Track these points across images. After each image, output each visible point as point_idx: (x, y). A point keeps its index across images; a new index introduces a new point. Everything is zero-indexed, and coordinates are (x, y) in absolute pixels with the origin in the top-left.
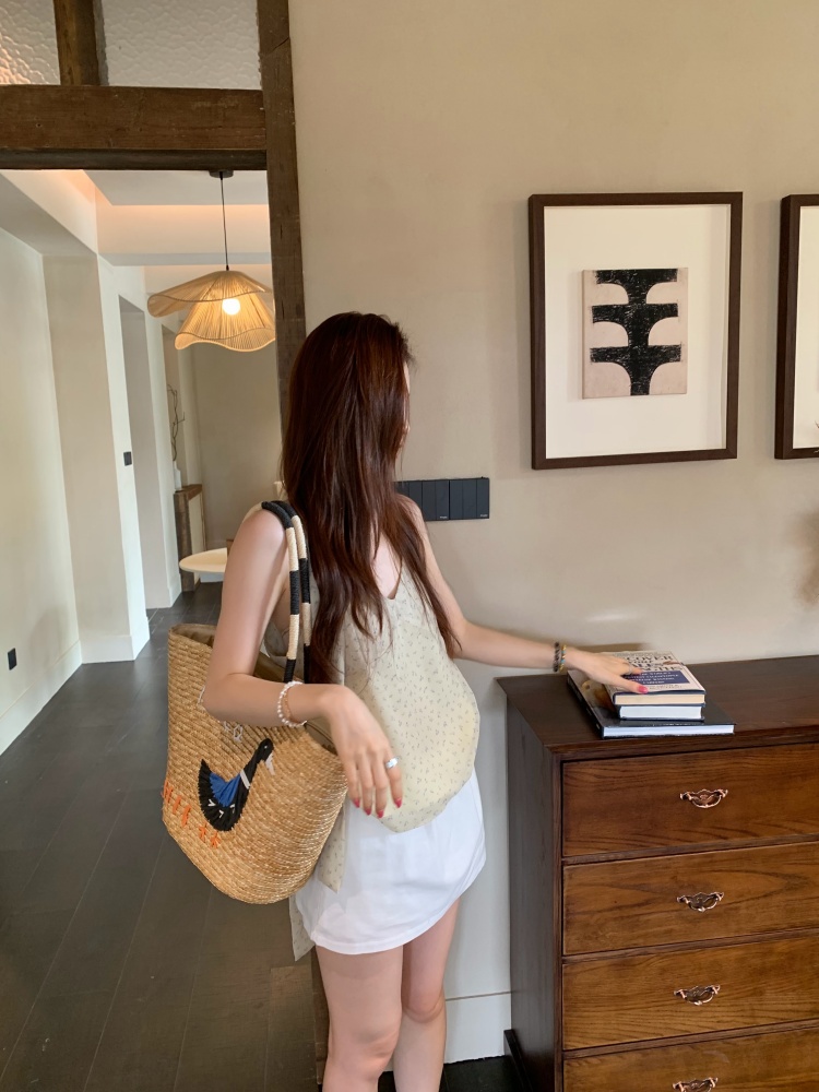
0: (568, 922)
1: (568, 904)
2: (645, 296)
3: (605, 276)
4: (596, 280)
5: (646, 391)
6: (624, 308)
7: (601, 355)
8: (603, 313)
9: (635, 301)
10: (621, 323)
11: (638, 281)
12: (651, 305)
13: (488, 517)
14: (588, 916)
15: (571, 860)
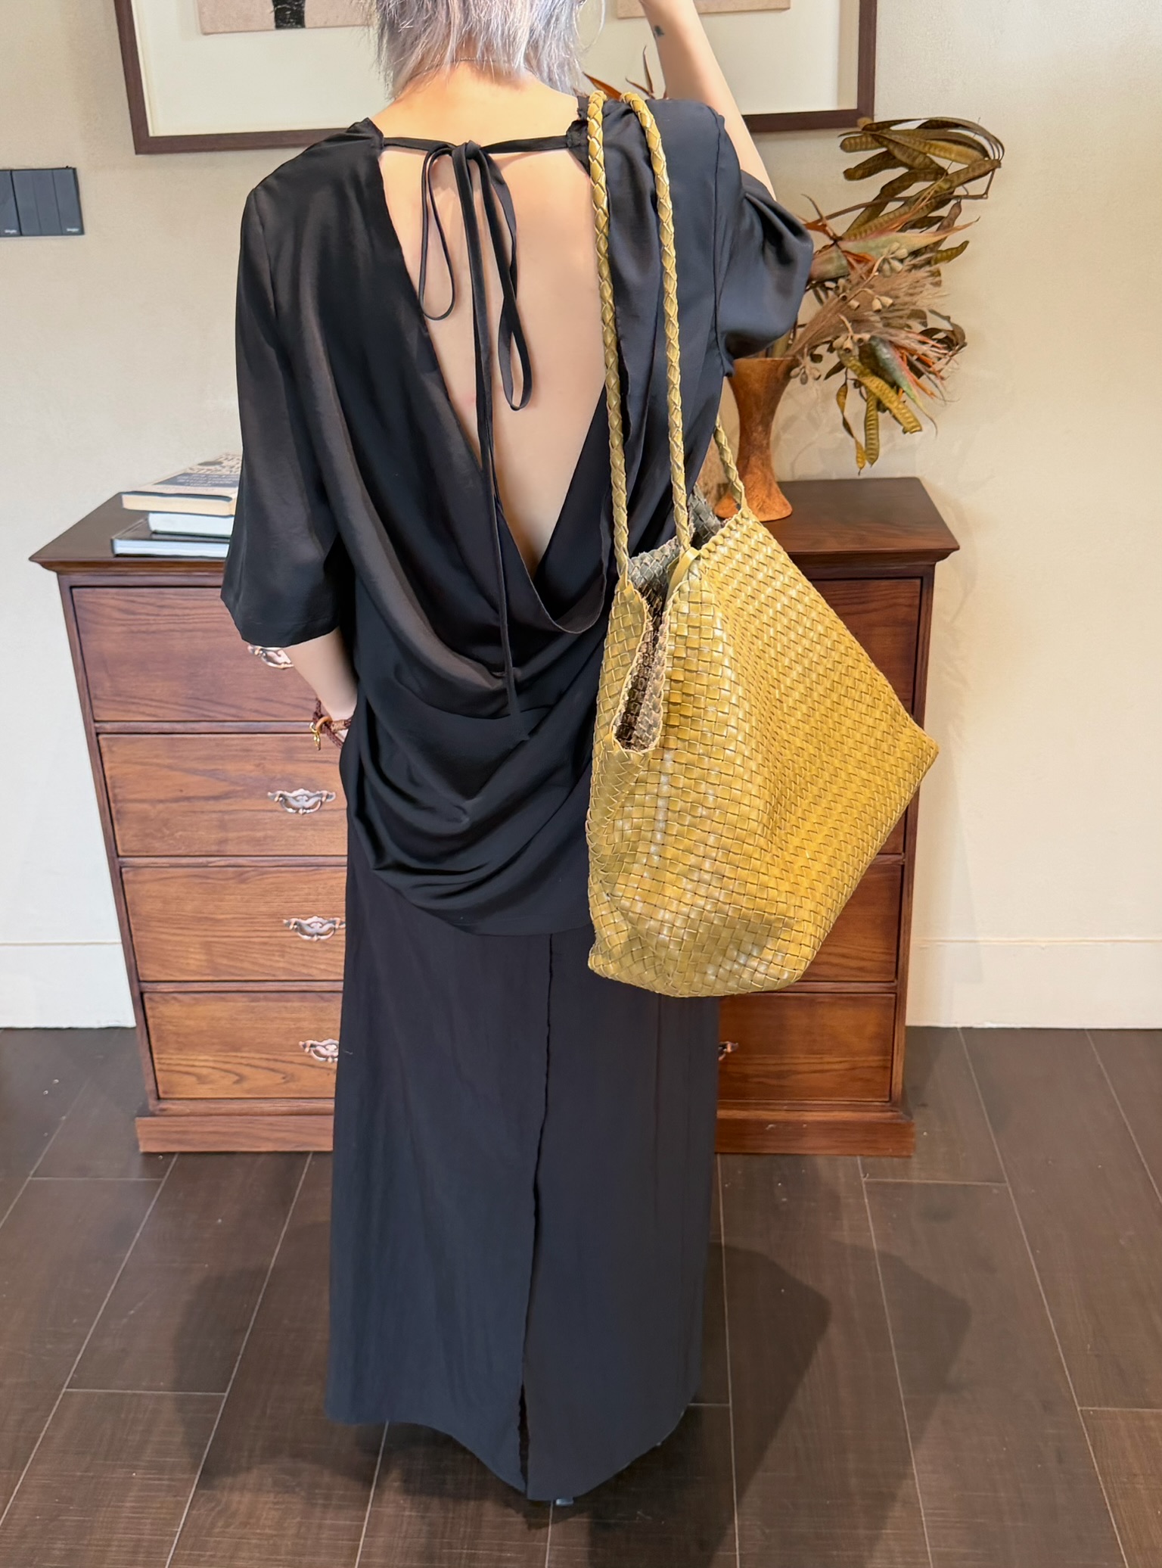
0: (118, 812)
1: (114, 787)
5: (299, 20)
13: (82, 232)
14: (146, 806)
15: (108, 727)
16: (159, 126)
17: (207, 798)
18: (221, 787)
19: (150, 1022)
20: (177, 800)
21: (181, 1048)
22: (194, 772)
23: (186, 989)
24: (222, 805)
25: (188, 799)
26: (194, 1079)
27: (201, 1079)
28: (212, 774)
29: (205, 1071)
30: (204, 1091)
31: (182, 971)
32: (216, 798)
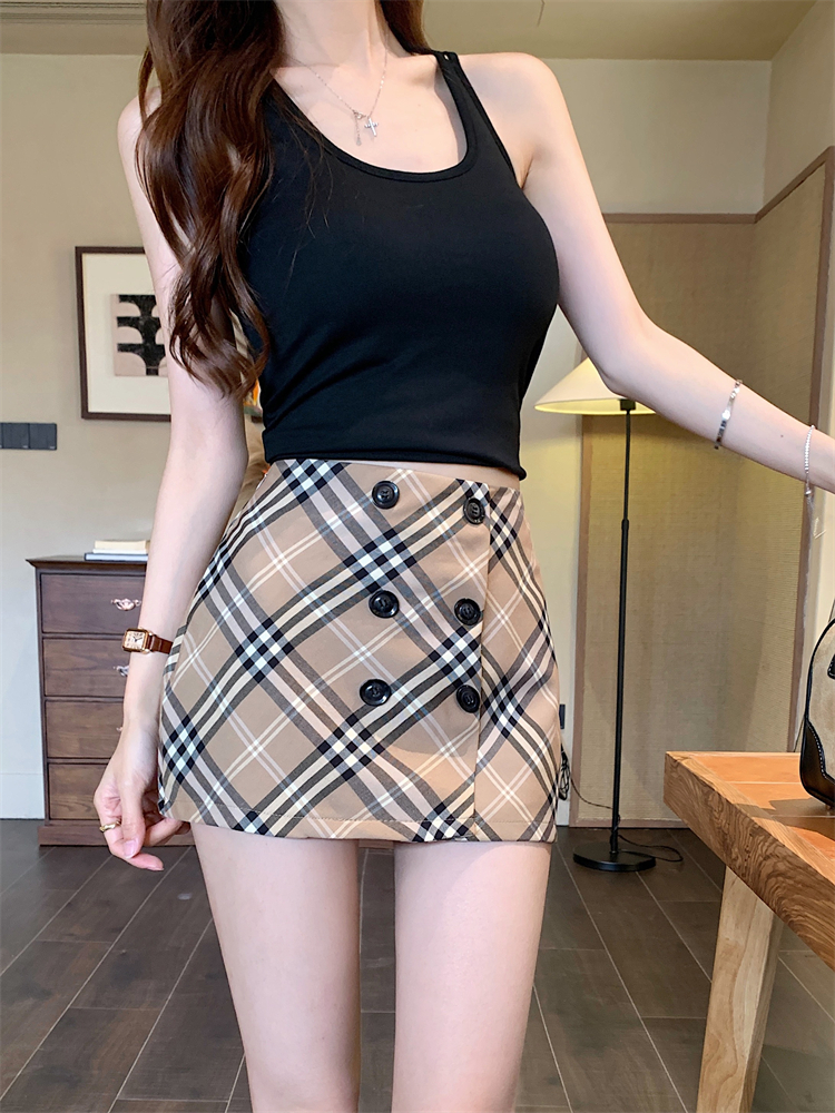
0: (47, 675)
1: (47, 664)
2: (150, 312)
3: (124, 298)
4: (119, 300)
5: (156, 373)
6: (138, 318)
7: (124, 348)
8: (123, 321)
9: (145, 315)
10: (137, 328)
11: (146, 302)
13: (56, 449)
14: (60, 672)
15: (47, 635)
16: (92, 408)
17: (86, 669)
18: (93, 663)
19: (51, 778)
20: (73, 670)
21: (62, 792)
22: (82, 657)
23: (68, 762)
24: (94, 672)
25: (78, 669)
26: (66, 809)
27: (71, 809)
28: (90, 658)
29: (73, 805)
30: (71, 815)
31: (68, 753)
32: (91, 669)
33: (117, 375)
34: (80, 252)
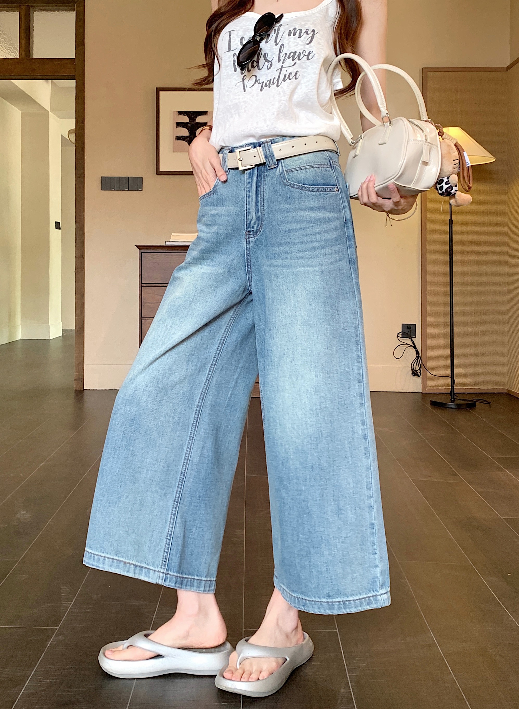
2: (195, 120)
3: (180, 113)
4: (177, 114)
6: (187, 123)
7: (178, 138)
8: (179, 125)
9: (192, 121)
10: (186, 128)
11: (193, 115)
12: (197, 123)
13: (142, 190)
16: (161, 169)
33: (174, 152)
34: (158, 90)
